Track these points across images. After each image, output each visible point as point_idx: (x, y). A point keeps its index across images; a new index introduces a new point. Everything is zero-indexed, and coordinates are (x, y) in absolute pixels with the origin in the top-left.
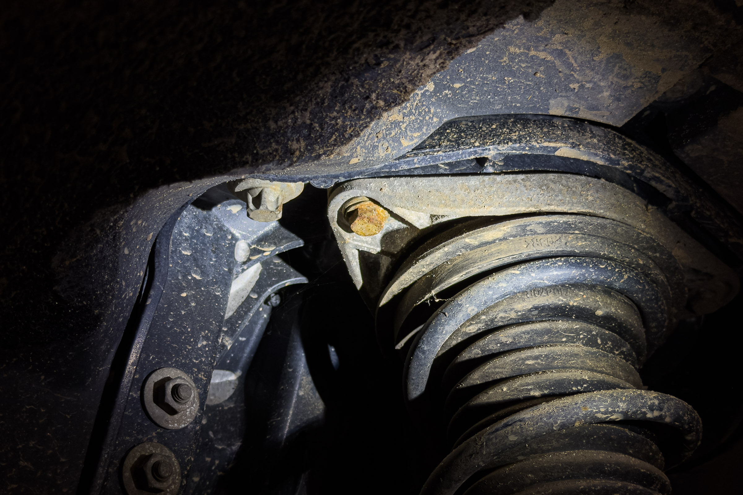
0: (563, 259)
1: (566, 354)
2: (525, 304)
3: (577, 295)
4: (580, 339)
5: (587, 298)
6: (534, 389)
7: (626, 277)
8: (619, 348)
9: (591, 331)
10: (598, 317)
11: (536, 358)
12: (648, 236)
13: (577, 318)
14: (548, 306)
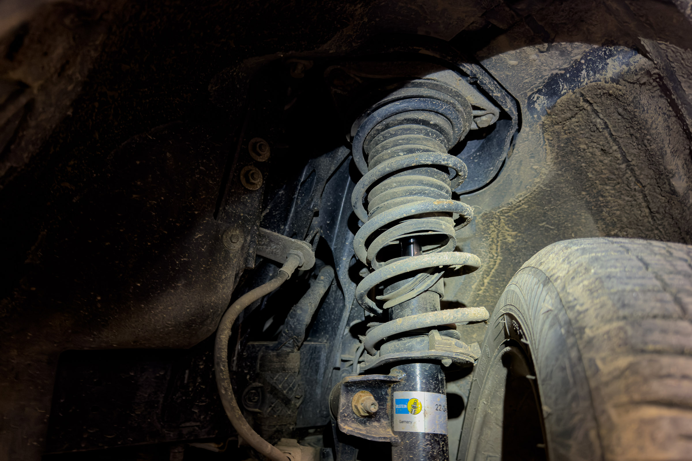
0: (418, 99)
1: (415, 138)
2: (401, 118)
3: (423, 115)
4: (422, 133)
5: (427, 116)
6: (401, 152)
7: (444, 108)
8: (439, 138)
9: (427, 130)
10: (431, 124)
11: (403, 140)
12: (456, 90)
13: (423, 124)
14: (411, 119)
